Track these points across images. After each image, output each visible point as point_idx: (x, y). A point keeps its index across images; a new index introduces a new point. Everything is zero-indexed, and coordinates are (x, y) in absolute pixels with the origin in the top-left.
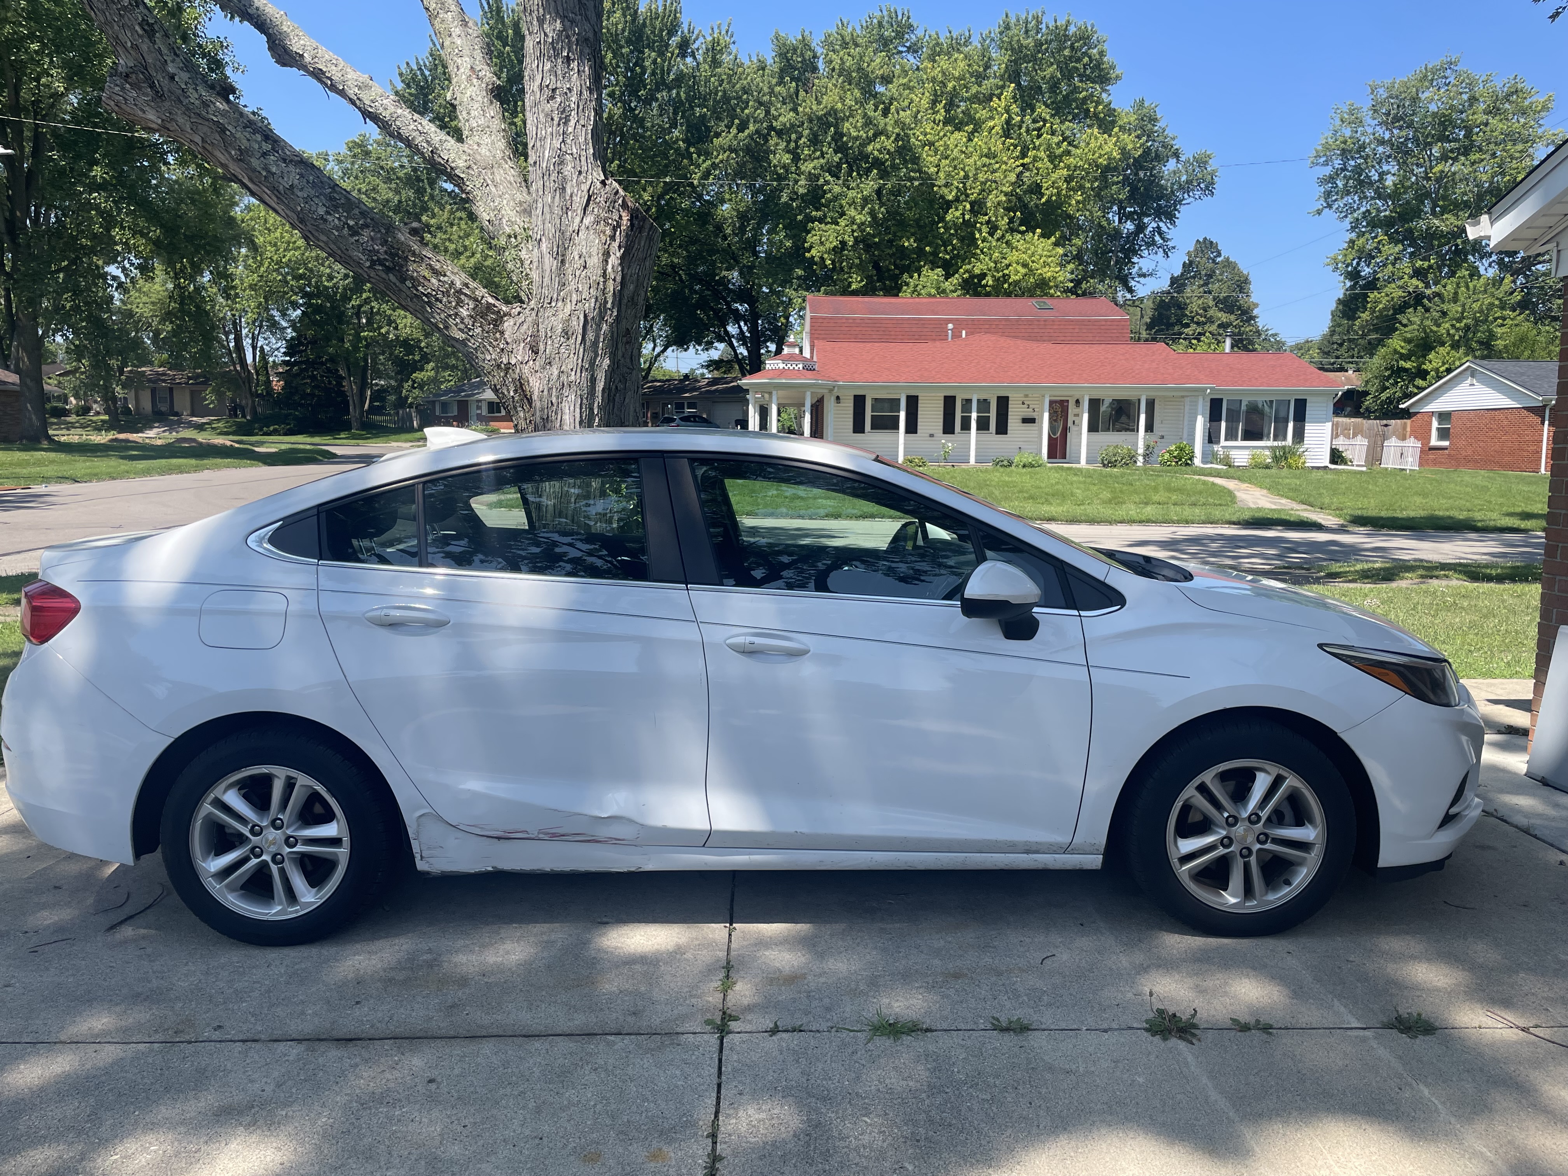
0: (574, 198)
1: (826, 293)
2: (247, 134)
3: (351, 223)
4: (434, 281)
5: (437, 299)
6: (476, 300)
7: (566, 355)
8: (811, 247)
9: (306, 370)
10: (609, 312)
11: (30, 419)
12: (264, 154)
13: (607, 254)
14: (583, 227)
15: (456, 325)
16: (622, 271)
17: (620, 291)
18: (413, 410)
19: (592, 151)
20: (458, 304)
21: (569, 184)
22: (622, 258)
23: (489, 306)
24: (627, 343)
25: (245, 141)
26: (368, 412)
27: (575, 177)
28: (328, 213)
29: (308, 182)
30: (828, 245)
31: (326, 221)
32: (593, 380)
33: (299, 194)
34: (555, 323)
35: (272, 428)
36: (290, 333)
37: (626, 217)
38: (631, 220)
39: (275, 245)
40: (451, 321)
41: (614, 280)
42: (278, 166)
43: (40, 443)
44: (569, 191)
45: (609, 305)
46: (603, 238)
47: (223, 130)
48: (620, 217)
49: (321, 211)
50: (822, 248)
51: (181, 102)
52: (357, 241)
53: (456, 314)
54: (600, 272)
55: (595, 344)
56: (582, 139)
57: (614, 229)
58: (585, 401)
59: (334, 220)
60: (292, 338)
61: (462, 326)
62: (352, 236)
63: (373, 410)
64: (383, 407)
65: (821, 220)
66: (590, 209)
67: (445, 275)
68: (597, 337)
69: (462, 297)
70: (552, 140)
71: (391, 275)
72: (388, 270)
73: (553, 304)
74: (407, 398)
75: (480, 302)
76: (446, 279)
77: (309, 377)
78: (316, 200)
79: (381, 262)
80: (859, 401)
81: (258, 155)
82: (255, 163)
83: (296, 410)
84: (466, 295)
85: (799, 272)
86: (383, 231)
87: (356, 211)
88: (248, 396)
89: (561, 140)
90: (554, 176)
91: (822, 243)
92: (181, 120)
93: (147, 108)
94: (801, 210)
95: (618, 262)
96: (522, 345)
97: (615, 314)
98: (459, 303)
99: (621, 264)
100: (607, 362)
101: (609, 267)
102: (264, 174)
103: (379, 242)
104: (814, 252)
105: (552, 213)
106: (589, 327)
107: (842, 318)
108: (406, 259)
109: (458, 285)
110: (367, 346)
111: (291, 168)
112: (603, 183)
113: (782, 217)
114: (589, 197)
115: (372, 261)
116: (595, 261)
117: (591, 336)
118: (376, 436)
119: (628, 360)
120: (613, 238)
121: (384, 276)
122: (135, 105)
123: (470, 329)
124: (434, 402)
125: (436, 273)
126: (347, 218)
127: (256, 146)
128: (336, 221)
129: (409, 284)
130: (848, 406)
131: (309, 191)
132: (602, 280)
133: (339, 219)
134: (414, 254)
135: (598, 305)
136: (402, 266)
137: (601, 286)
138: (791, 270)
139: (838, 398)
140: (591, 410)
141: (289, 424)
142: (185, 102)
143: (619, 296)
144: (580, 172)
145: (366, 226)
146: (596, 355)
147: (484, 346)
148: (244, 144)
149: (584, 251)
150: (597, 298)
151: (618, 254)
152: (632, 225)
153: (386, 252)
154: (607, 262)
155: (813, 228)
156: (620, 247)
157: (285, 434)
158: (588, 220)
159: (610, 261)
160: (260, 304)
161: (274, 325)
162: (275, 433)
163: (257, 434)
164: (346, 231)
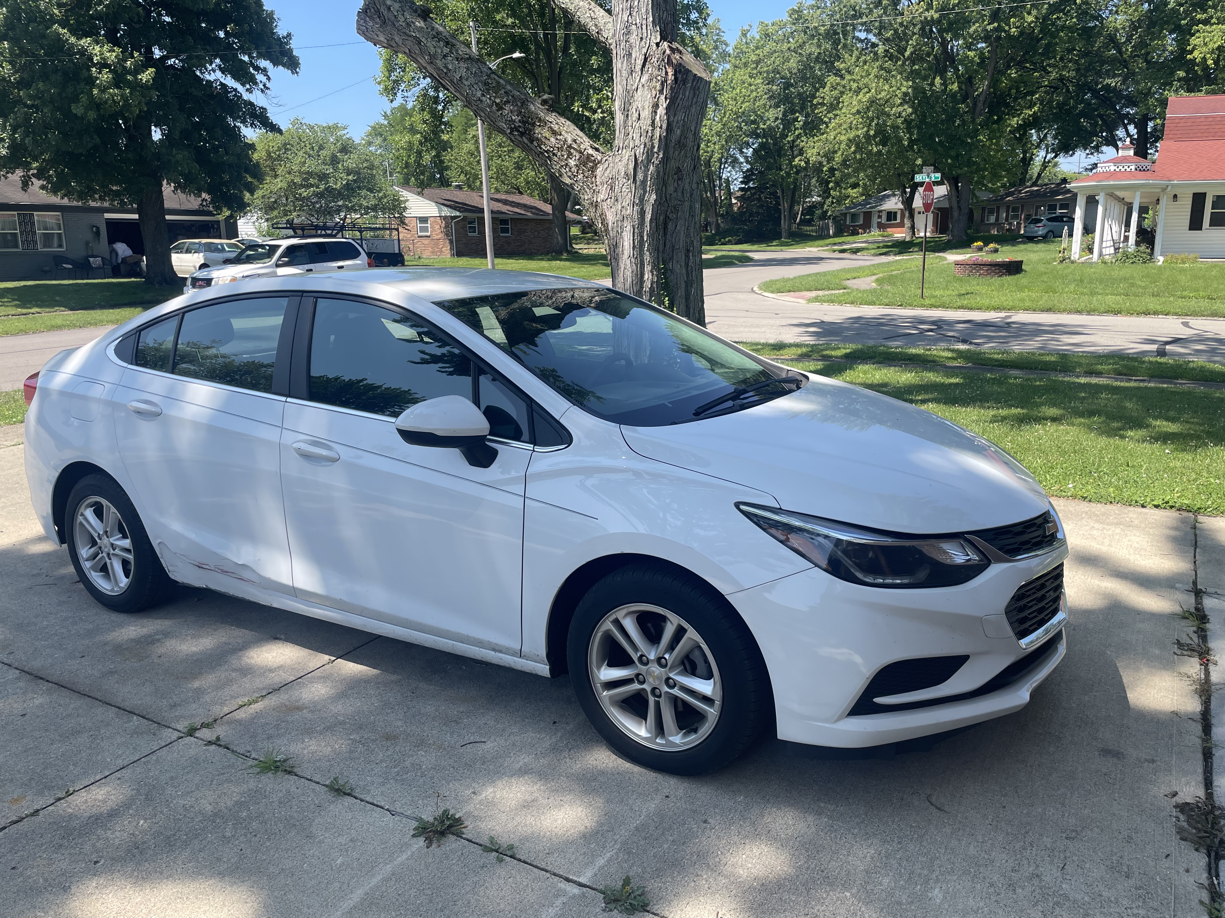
0: (637, 61)
1: (1208, 93)
2: (434, 43)
3: (498, 101)
4: (552, 140)
5: (554, 154)
6: (580, 152)
7: (625, 194)
8: (1194, 49)
9: (755, 194)
10: (656, 155)
11: (557, 239)
12: (445, 56)
13: (656, 106)
14: (640, 86)
15: (566, 173)
16: (668, 119)
17: (666, 137)
18: (830, 221)
19: (651, 19)
20: (568, 157)
21: (634, 50)
22: (668, 108)
23: (589, 156)
24: (679, 179)
25: (432, 49)
26: (799, 224)
27: (638, 43)
28: (483, 95)
29: (472, 73)
30: (1210, 46)
31: (481, 101)
32: (642, 213)
33: (466, 83)
34: (620, 167)
35: (727, 239)
36: (746, 167)
37: (671, 72)
38: (675, 75)
39: (735, 100)
40: (563, 171)
41: (661, 128)
42: (453, 63)
43: (562, 255)
44: (634, 56)
45: (656, 150)
46: (654, 93)
47: (419, 42)
48: (667, 73)
49: (479, 94)
50: (1205, 49)
51: (395, 25)
52: (501, 114)
53: (567, 165)
54: (649, 122)
55: (644, 182)
56: (643, 10)
57: (662, 84)
58: (636, 230)
59: (486, 100)
60: (748, 170)
61: (570, 174)
62: (498, 110)
63: (803, 222)
64: (812, 220)
65: (1206, 22)
66: (646, 69)
67: (561, 135)
68: (646, 176)
69: (572, 151)
70: (622, 14)
71: (524, 138)
72: (522, 134)
73: (620, 152)
74: (827, 211)
75: (582, 153)
76: (561, 137)
77: (757, 199)
78: (475, 86)
79: (516, 129)
80: (1199, 199)
81: (440, 57)
82: (439, 63)
83: (746, 225)
84: (574, 149)
85: (1181, 74)
86: (519, 104)
87: (502, 92)
88: (714, 216)
89: (628, 13)
90: (623, 44)
91: (1205, 44)
92: (397, 39)
93: (378, 33)
94: (1187, 13)
95: (664, 112)
96: (605, 186)
97: (661, 156)
98: (570, 155)
99: (666, 114)
100: (654, 197)
101: (658, 117)
102: (445, 71)
103: (516, 113)
104: (1196, 53)
105: (621, 76)
106: (639, 169)
107: (1200, 117)
108: (534, 124)
109: (569, 141)
110: (797, 173)
111: (462, 64)
112: (658, 45)
113: (1167, 23)
114: (646, 59)
115: (511, 129)
116: (646, 113)
117: (640, 176)
118: (798, 243)
119: (680, 194)
120: (661, 92)
121: (520, 139)
122: (373, 31)
123: (575, 176)
124: (846, 214)
125: (554, 133)
126: (495, 97)
127: (440, 51)
128: (488, 101)
129: (535, 143)
130: (1186, 204)
131: (472, 80)
132: (651, 128)
133: (490, 99)
134: (540, 120)
135: (646, 150)
136: (531, 130)
137: (650, 134)
138: (1172, 73)
139: (1175, 196)
140: (642, 237)
141: (739, 236)
142: (397, 25)
143: (665, 142)
144: (642, 39)
145: (508, 102)
146: (645, 192)
147: (584, 189)
148: (432, 51)
149: (639, 106)
150: (645, 144)
151: (665, 106)
152: (676, 79)
153: (520, 121)
154: (656, 112)
155: (1198, 31)
156: (666, 98)
157: (736, 244)
158: (643, 80)
159: (658, 112)
160: (723, 146)
161: (735, 161)
162: (729, 243)
163: (717, 244)
164: (494, 108)
